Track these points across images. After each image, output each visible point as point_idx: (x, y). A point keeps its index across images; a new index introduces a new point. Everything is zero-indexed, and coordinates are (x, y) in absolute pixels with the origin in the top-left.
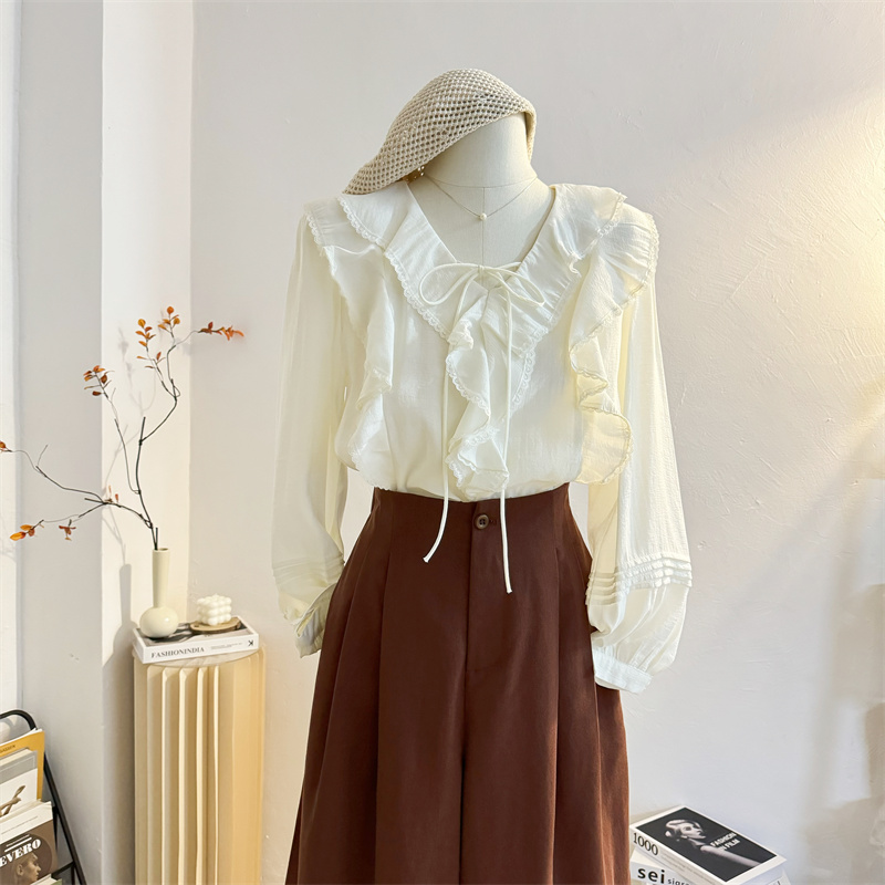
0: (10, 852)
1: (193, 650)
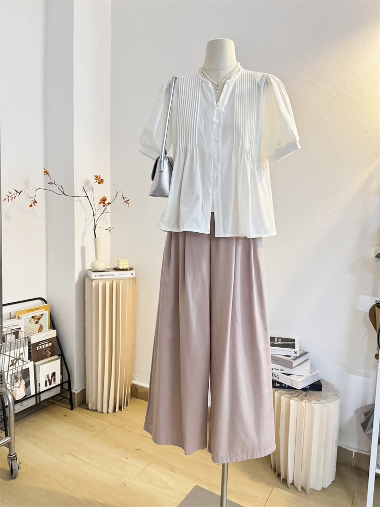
0: (41, 345)
1: (111, 275)
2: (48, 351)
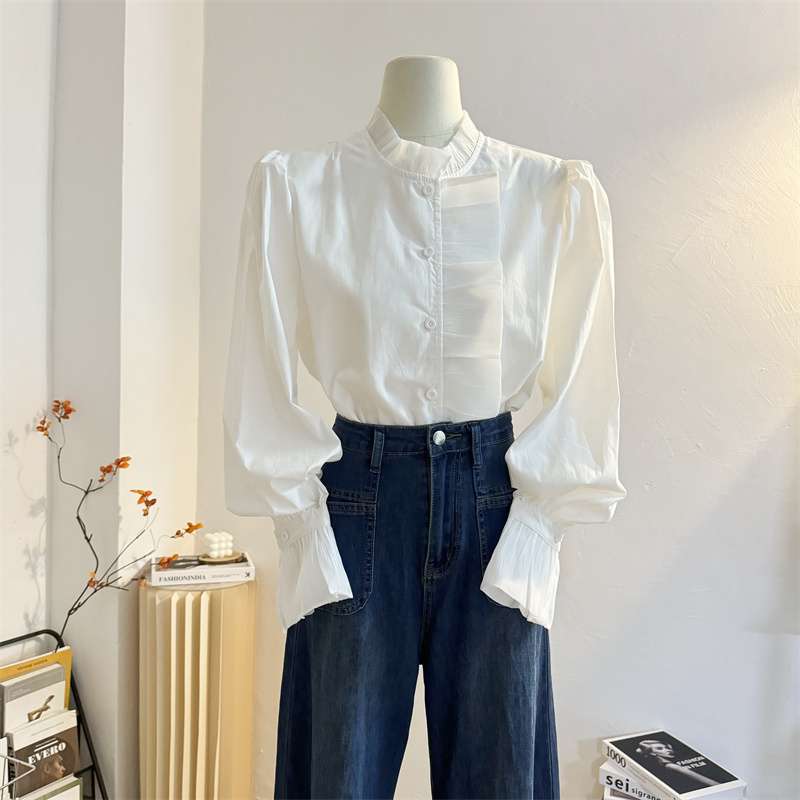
0: (39, 752)
1: (196, 578)
2: (57, 765)
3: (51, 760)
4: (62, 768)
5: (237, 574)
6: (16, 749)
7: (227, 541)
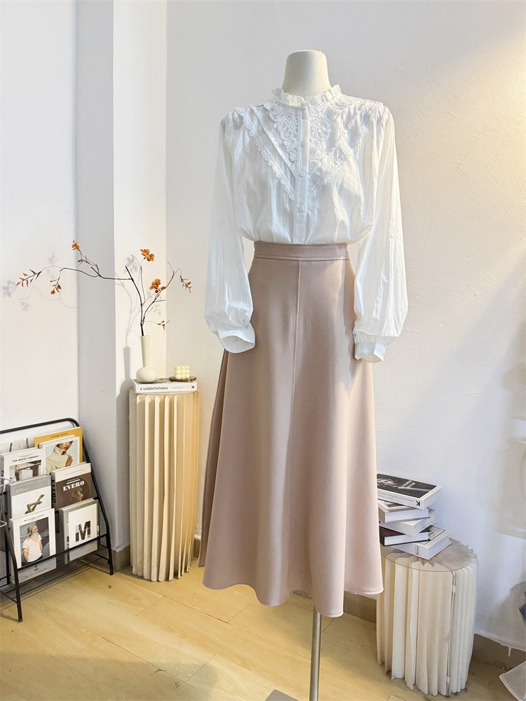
0: (69, 484)
1: (163, 388)
2: (79, 493)
3: (76, 490)
4: (82, 495)
5: (187, 387)
6: (57, 481)
7: (186, 369)
